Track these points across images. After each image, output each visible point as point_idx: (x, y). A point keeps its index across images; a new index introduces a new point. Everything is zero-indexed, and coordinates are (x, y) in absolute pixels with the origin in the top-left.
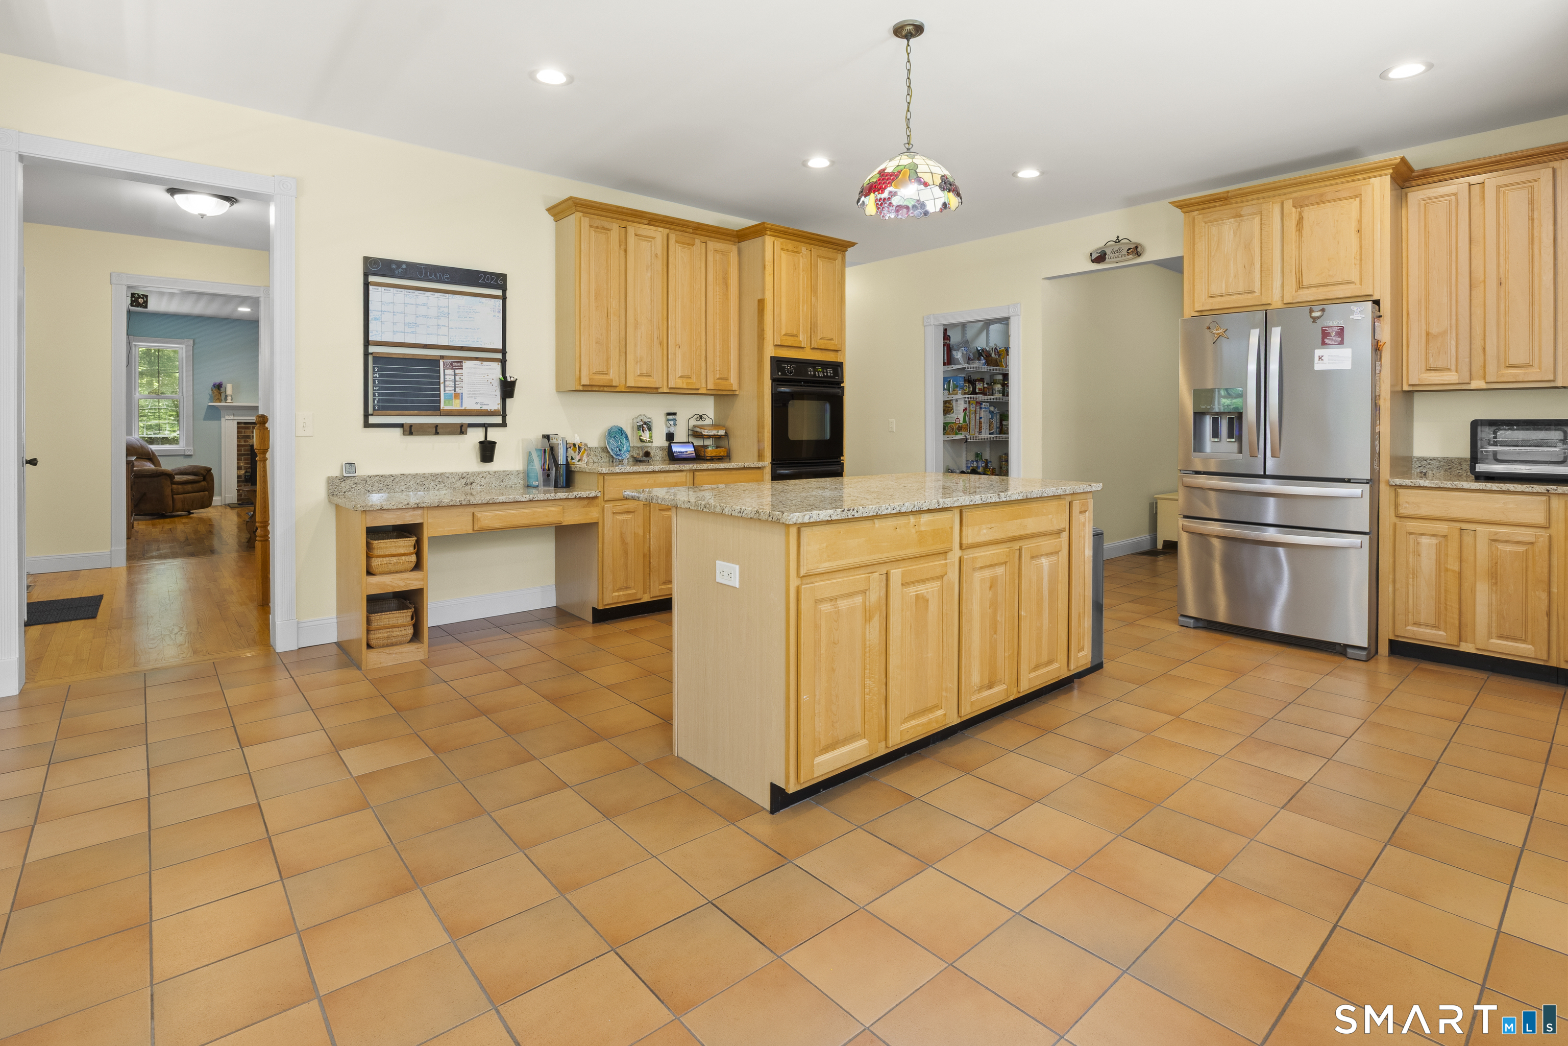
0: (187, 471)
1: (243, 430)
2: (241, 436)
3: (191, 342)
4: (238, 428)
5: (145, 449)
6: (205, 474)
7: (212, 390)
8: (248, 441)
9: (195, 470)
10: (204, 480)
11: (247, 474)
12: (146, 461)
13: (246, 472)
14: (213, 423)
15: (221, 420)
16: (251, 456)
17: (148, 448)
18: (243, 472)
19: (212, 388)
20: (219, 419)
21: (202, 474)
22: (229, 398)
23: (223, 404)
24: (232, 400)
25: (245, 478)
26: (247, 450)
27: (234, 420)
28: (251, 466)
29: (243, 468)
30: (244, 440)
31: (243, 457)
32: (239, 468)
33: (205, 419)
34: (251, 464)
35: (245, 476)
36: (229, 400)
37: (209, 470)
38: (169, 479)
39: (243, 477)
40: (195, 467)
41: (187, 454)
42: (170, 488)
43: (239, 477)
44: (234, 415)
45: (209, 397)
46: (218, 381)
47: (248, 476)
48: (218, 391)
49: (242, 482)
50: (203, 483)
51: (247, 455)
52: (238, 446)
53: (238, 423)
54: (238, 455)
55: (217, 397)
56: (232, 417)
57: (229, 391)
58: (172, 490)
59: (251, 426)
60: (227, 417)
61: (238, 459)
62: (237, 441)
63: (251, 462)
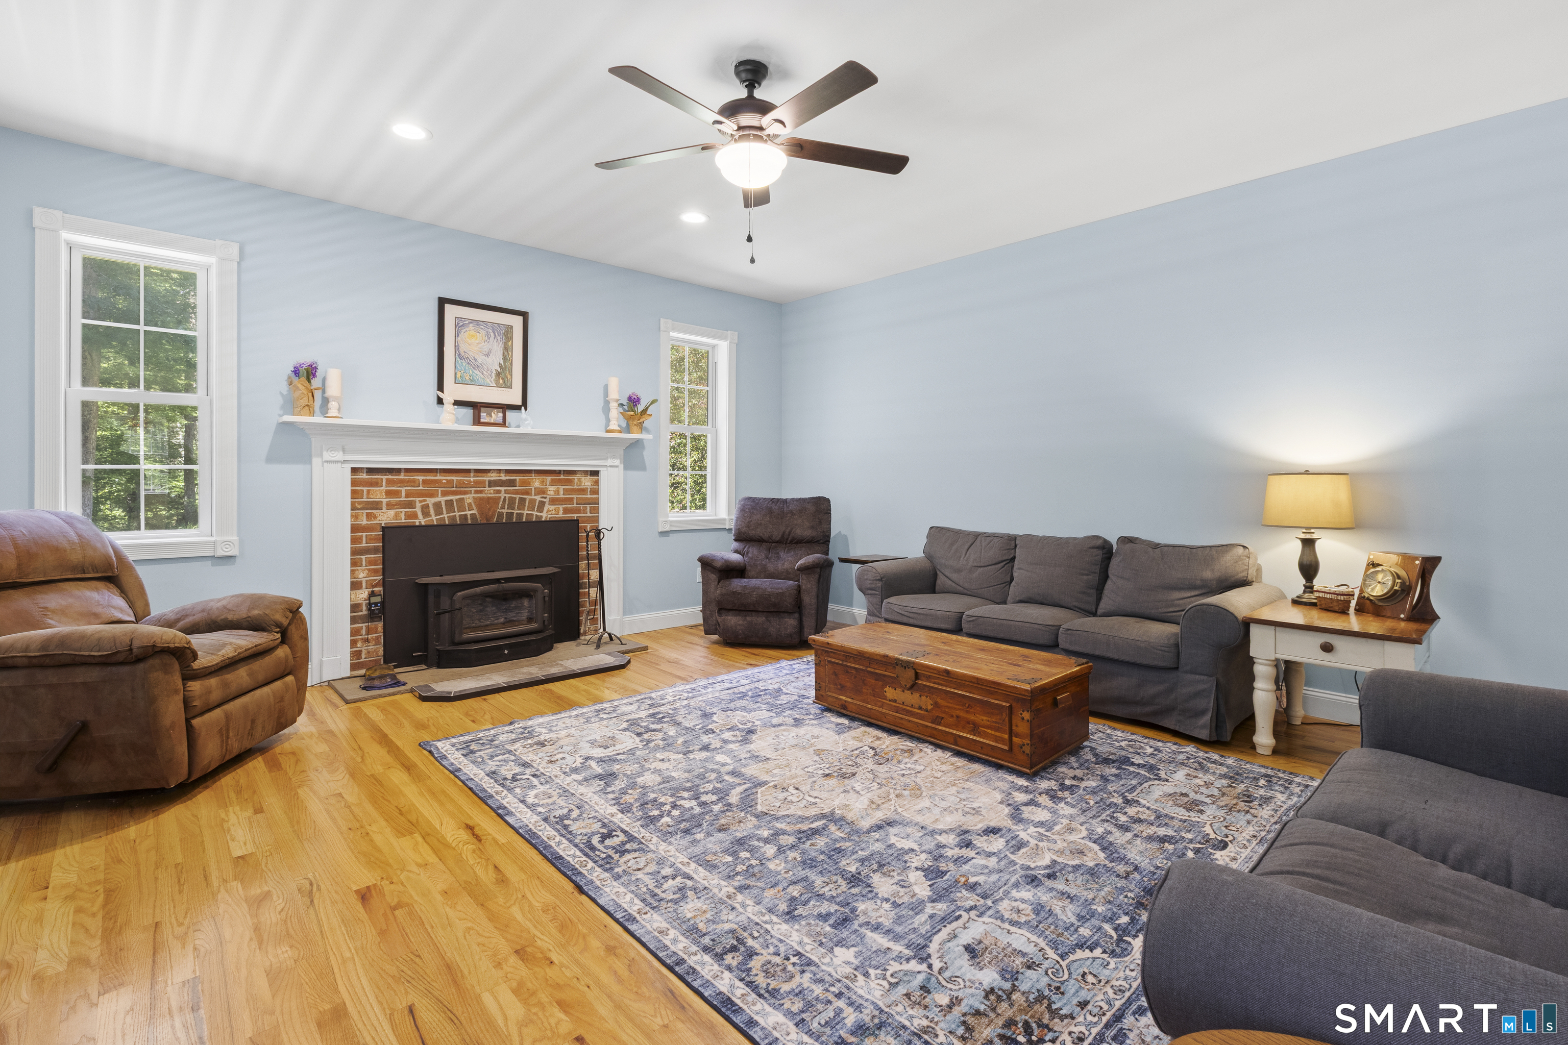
0: (230, 617)
1: (365, 489)
2: (359, 503)
3: (235, 250)
4: (354, 483)
5: (95, 549)
6: (285, 622)
7: (291, 383)
8: (375, 517)
9: (256, 612)
10: (284, 640)
11: (374, 600)
12: (97, 589)
13: (372, 594)
14: (295, 470)
15: (311, 463)
16: (384, 553)
17: (102, 542)
18: (363, 594)
19: (289, 378)
20: (306, 459)
21: (278, 625)
22: (333, 405)
23: (318, 419)
24: (339, 410)
25: (369, 609)
26: (374, 539)
27: (345, 462)
28: (384, 579)
29: (364, 585)
30: (367, 514)
31: (363, 557)
32: (355, 585)
33: (270, 459)
34: (384, 574)
35: (370, 604)
36: (333, 412)
37: (294, 610)
38: (177, 666)
39: (364, 608)
40: (256, 600)
41: (220, 553)
42: (181, 696)
43: (355, 607)
44: (344, 451)
45: (280, 401)
46: (305, 358)
47: (376, 604)
48: (307, 384)
49: (363, 619)
50: (282, 652)
51: (375, 550)
52: (355, 529)
53: (354, 470)
54: (354, 552)
55: (304, 402)
56: (339, 456)
57: (333, 389)
58: (186, 702)
59: (384, 478)
60: (327, 456)
61: (354, 563)
62: (352, 516)
63: (384, 569)
